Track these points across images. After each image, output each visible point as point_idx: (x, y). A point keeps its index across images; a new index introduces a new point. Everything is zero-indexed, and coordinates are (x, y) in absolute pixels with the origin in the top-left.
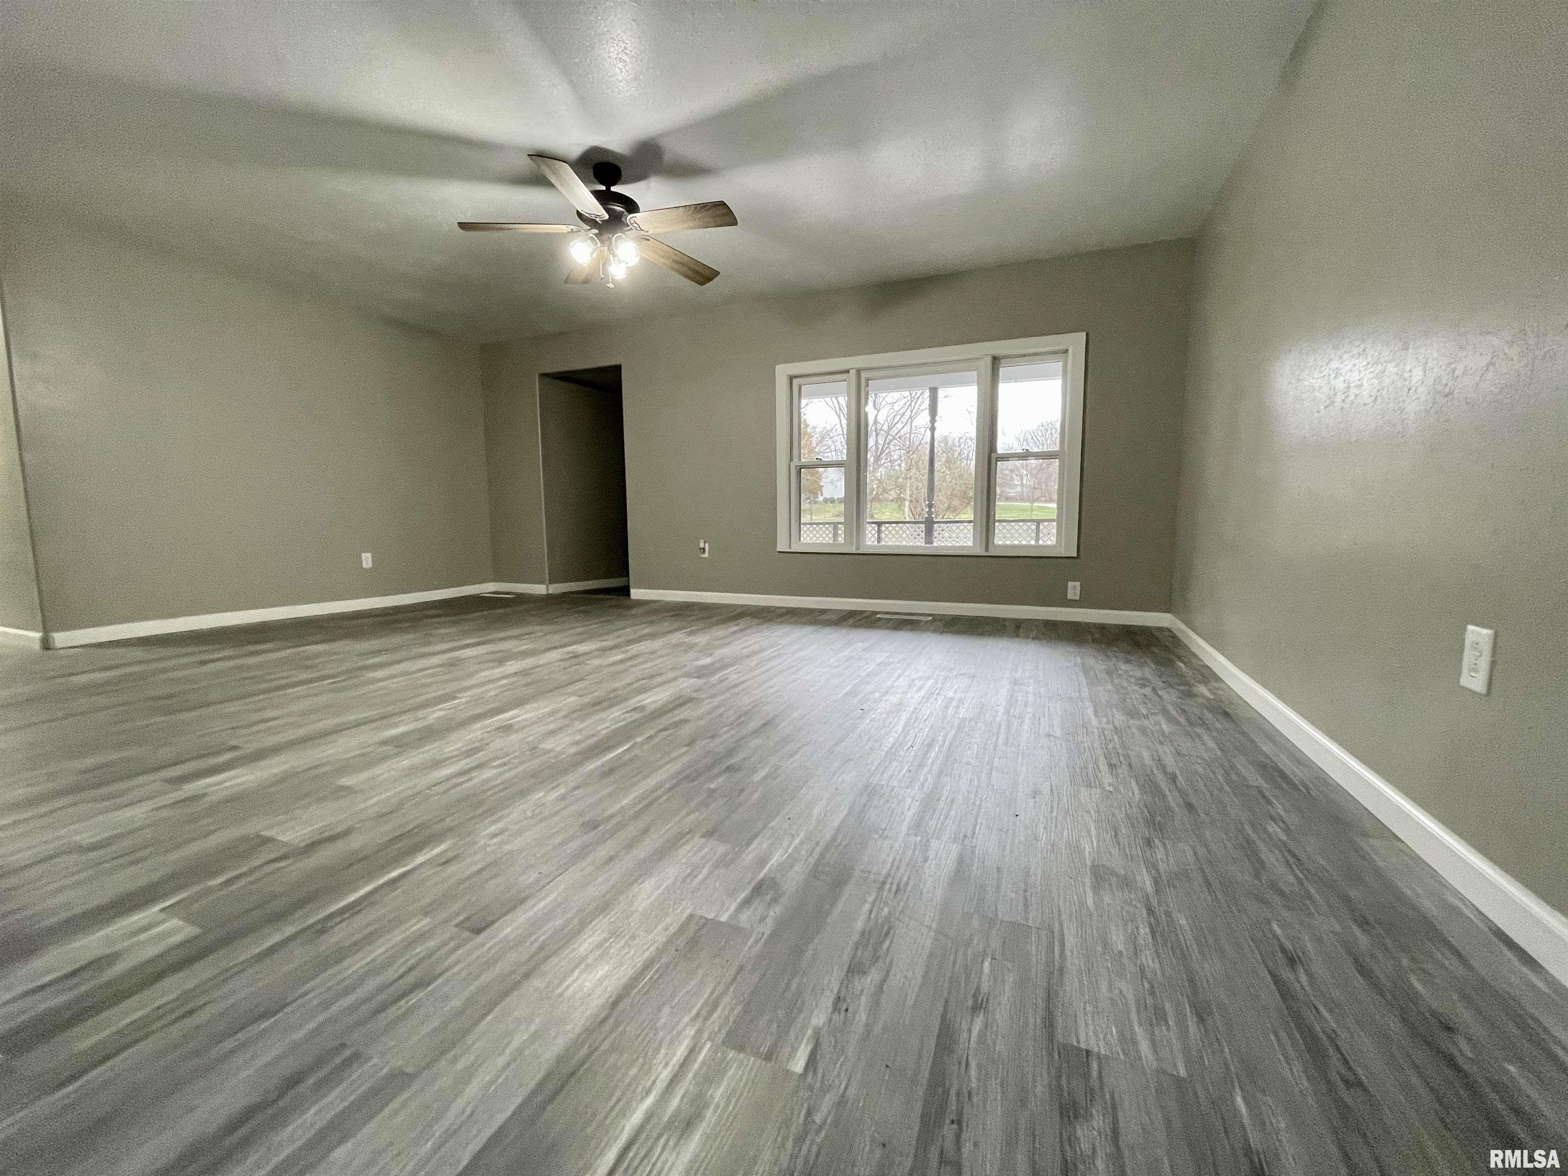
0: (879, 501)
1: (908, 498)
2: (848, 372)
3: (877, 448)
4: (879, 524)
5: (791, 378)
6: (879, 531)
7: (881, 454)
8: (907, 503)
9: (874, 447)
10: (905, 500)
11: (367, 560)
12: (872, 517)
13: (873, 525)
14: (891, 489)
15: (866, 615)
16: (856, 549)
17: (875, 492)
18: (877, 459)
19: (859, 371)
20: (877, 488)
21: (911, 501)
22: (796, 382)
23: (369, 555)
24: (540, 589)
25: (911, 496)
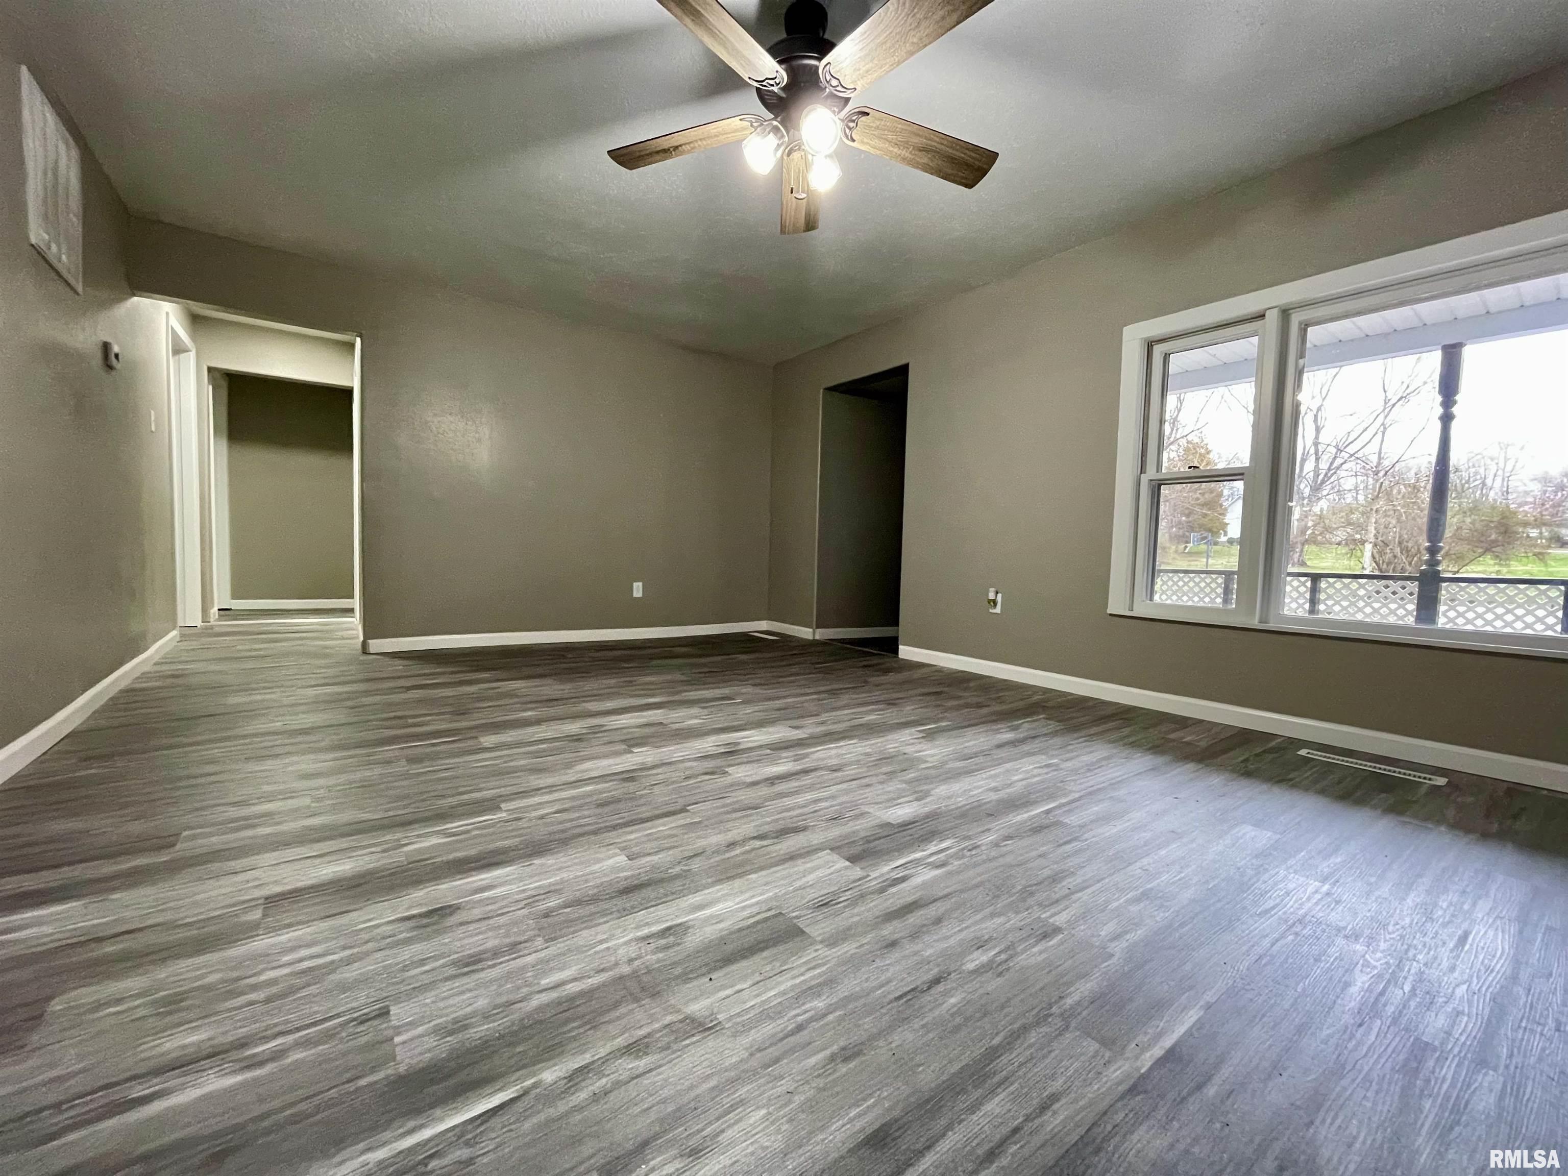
0: (1315, 542)
1: (1373, 540)
2: (1262, 316)
3: (1317, 475)
4: (1316, 578)
5: (1150, 345)
6: (1314, 590)
7: (1323, 482)
8: (1368, 547)
9: (1311, 474)
10: (1363, 542)
11: (638, 589)
12: (1303, 564)
13: (1303, 579)
14: (1338, 528)
15: (1273, 744)
16: (1260, 622)
17: (1309, 532)
18: (1316, 488)
19: (1285, 313)
20: (1315, 526)
21: (1375, 545)
22: (1158, 350)
23: (640, 584)
24: (805, 633)
25: (1376, 537)
